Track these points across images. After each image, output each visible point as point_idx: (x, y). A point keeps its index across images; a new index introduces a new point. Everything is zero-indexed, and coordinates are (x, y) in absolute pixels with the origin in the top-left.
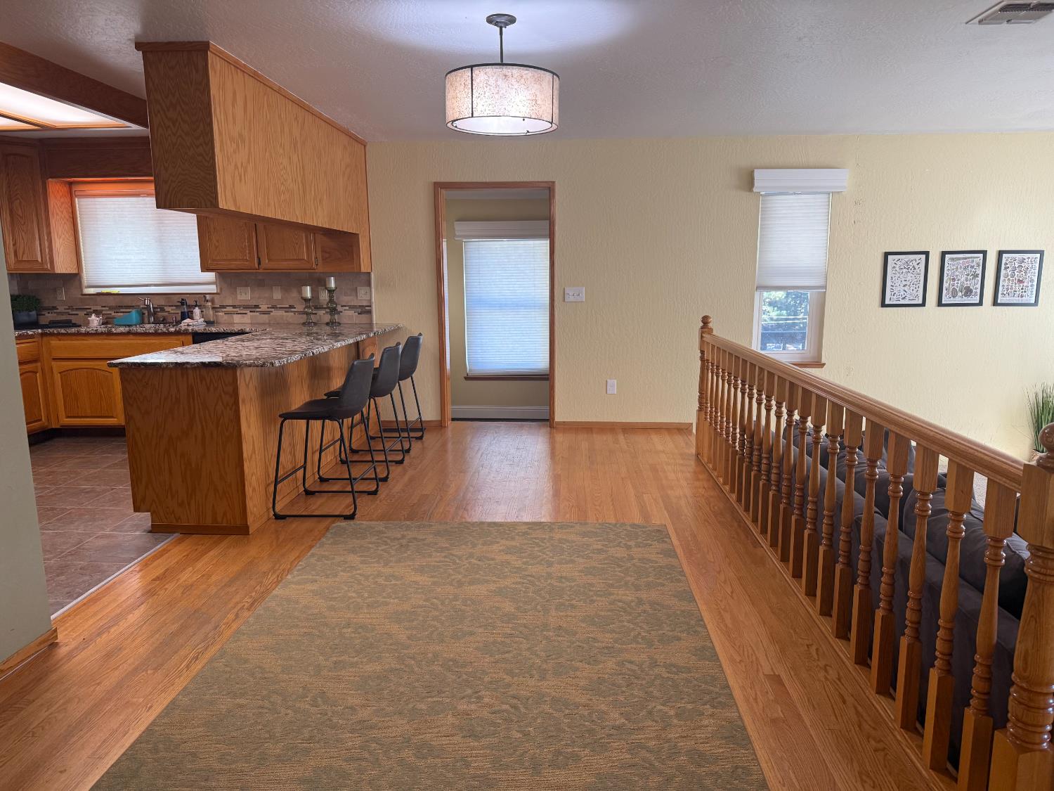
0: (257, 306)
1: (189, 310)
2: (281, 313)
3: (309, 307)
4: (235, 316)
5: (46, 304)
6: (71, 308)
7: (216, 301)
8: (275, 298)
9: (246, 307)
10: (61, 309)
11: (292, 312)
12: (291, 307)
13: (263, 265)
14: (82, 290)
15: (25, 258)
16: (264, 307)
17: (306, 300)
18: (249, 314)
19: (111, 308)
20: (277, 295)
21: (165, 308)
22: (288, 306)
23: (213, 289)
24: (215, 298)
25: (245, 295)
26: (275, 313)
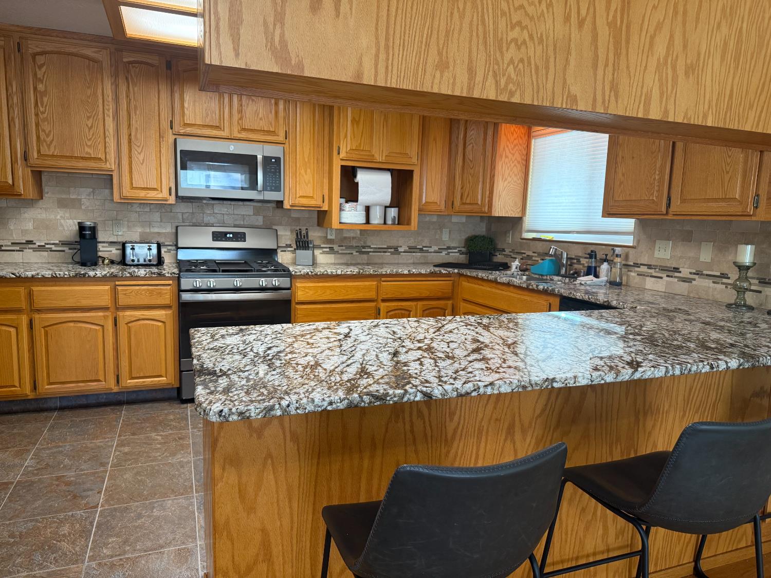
0: (676, 270)
1: (598, 264)
2: (708, 283)
3: (747, 279)
4: (648, 279)
5: (500, 246)
6: (513, 251)
7: (631, 257)
8: (702, 259)
9: (664, 269)
10: (507, 252)
11: (723, 283)
12: (724, 276)
13: (673, 208)
14: (521, 235)
15: (468, 201)
16: (685, 272)
17: (742, 268)
18: (666, 279)
19: (539, 255)
20: (706, 255)
21: (581, 259)
22: (718, 274)
23: (629, 241)
24: (631, 252)
25: (664, 253)
26: (699, 282)
